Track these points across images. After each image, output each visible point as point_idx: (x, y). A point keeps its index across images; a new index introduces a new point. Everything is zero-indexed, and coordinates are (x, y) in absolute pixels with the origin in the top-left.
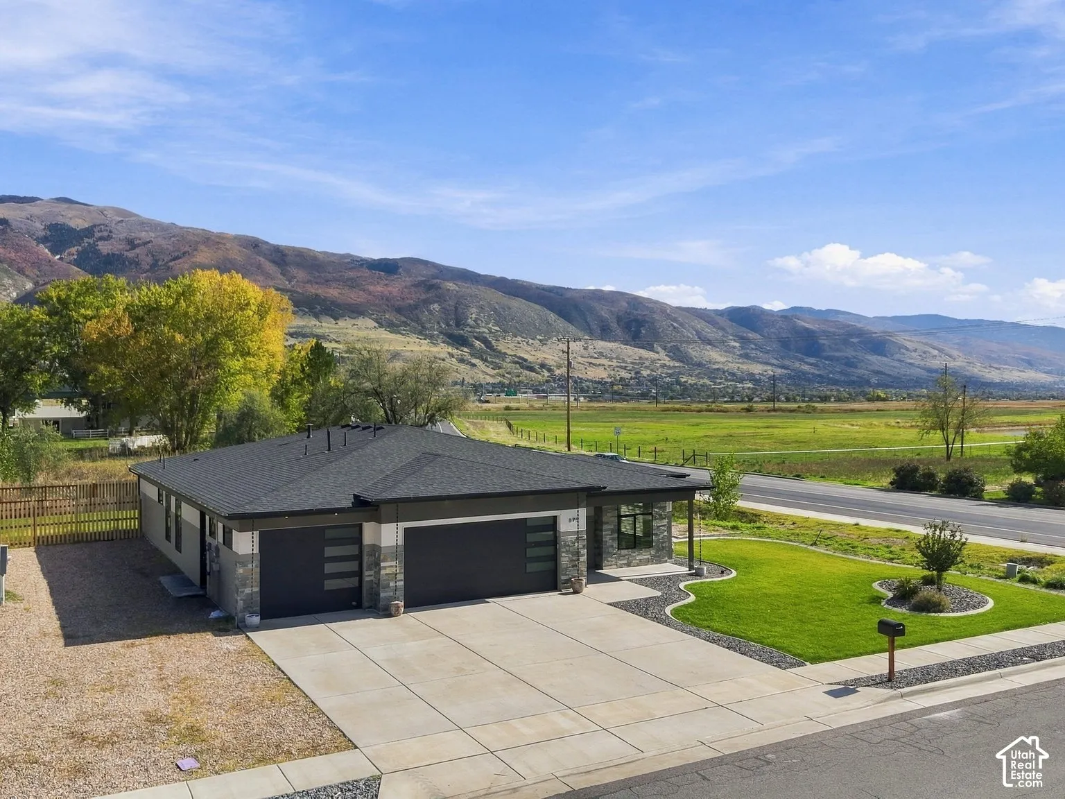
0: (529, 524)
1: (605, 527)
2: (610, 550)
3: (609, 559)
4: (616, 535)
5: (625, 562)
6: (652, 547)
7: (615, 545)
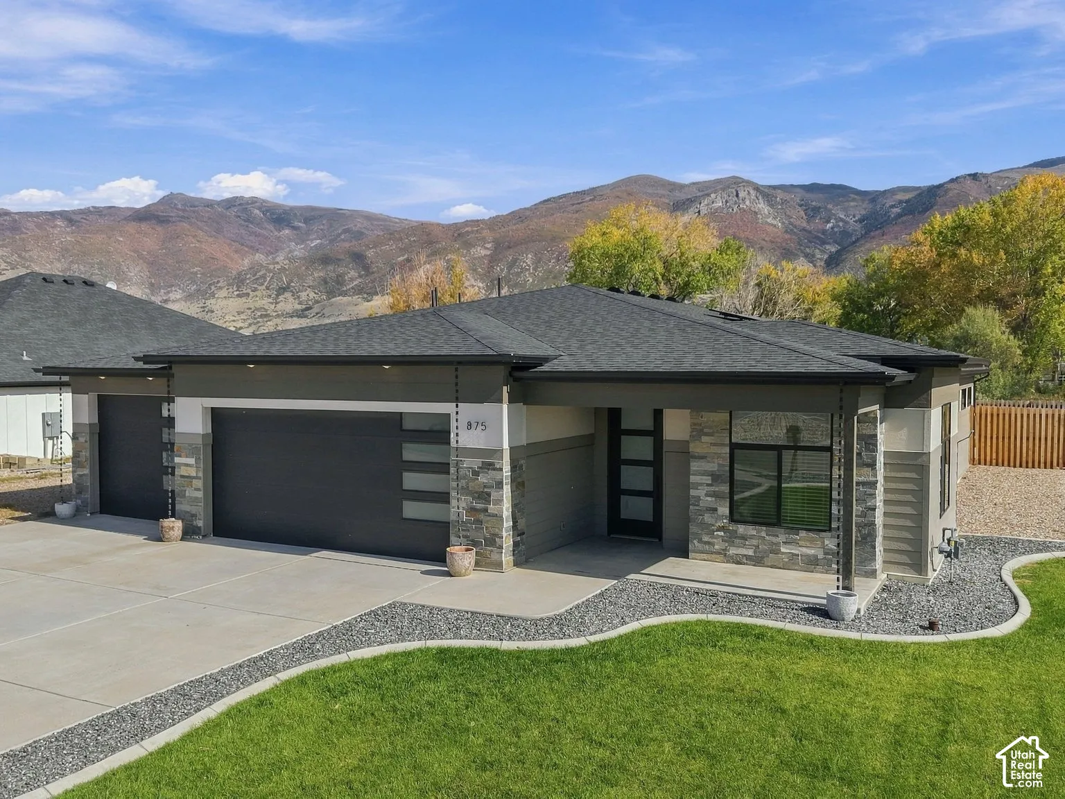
0: (408, 425)
1: (695, 466)
2: (707, 518)
3: (706, 539)
4: (725, 488)
5: (751, 553)
6: (830, 530)
7: (724, 510)
